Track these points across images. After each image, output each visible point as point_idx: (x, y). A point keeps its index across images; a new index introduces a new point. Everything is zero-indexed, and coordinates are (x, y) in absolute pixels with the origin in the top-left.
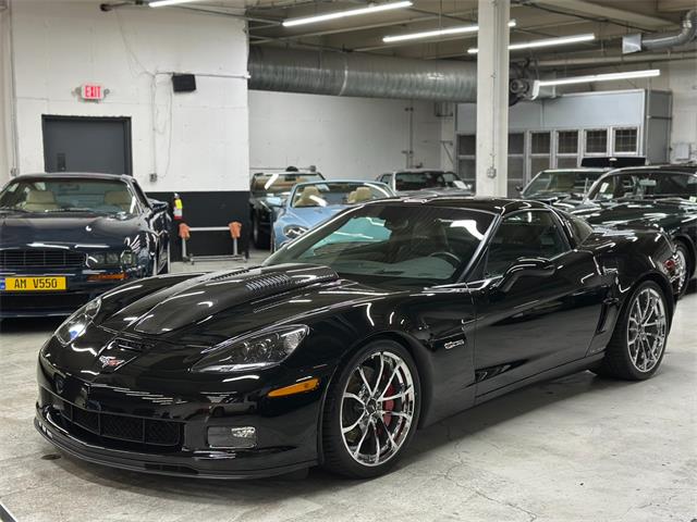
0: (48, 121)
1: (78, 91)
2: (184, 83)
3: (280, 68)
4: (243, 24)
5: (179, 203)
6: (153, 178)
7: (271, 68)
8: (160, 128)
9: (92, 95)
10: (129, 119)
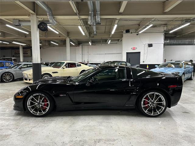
0: (127, 53)
1: (132, 48)
2: (150, 45)
3: (178, 41)
4: (163, 34)
5: (148, 66)
6: (143, 62)
7: (176, 41)
8: (145, 53)
9: (134, 49)
10: (140, 52)
